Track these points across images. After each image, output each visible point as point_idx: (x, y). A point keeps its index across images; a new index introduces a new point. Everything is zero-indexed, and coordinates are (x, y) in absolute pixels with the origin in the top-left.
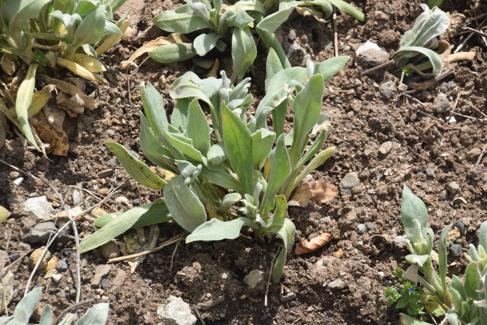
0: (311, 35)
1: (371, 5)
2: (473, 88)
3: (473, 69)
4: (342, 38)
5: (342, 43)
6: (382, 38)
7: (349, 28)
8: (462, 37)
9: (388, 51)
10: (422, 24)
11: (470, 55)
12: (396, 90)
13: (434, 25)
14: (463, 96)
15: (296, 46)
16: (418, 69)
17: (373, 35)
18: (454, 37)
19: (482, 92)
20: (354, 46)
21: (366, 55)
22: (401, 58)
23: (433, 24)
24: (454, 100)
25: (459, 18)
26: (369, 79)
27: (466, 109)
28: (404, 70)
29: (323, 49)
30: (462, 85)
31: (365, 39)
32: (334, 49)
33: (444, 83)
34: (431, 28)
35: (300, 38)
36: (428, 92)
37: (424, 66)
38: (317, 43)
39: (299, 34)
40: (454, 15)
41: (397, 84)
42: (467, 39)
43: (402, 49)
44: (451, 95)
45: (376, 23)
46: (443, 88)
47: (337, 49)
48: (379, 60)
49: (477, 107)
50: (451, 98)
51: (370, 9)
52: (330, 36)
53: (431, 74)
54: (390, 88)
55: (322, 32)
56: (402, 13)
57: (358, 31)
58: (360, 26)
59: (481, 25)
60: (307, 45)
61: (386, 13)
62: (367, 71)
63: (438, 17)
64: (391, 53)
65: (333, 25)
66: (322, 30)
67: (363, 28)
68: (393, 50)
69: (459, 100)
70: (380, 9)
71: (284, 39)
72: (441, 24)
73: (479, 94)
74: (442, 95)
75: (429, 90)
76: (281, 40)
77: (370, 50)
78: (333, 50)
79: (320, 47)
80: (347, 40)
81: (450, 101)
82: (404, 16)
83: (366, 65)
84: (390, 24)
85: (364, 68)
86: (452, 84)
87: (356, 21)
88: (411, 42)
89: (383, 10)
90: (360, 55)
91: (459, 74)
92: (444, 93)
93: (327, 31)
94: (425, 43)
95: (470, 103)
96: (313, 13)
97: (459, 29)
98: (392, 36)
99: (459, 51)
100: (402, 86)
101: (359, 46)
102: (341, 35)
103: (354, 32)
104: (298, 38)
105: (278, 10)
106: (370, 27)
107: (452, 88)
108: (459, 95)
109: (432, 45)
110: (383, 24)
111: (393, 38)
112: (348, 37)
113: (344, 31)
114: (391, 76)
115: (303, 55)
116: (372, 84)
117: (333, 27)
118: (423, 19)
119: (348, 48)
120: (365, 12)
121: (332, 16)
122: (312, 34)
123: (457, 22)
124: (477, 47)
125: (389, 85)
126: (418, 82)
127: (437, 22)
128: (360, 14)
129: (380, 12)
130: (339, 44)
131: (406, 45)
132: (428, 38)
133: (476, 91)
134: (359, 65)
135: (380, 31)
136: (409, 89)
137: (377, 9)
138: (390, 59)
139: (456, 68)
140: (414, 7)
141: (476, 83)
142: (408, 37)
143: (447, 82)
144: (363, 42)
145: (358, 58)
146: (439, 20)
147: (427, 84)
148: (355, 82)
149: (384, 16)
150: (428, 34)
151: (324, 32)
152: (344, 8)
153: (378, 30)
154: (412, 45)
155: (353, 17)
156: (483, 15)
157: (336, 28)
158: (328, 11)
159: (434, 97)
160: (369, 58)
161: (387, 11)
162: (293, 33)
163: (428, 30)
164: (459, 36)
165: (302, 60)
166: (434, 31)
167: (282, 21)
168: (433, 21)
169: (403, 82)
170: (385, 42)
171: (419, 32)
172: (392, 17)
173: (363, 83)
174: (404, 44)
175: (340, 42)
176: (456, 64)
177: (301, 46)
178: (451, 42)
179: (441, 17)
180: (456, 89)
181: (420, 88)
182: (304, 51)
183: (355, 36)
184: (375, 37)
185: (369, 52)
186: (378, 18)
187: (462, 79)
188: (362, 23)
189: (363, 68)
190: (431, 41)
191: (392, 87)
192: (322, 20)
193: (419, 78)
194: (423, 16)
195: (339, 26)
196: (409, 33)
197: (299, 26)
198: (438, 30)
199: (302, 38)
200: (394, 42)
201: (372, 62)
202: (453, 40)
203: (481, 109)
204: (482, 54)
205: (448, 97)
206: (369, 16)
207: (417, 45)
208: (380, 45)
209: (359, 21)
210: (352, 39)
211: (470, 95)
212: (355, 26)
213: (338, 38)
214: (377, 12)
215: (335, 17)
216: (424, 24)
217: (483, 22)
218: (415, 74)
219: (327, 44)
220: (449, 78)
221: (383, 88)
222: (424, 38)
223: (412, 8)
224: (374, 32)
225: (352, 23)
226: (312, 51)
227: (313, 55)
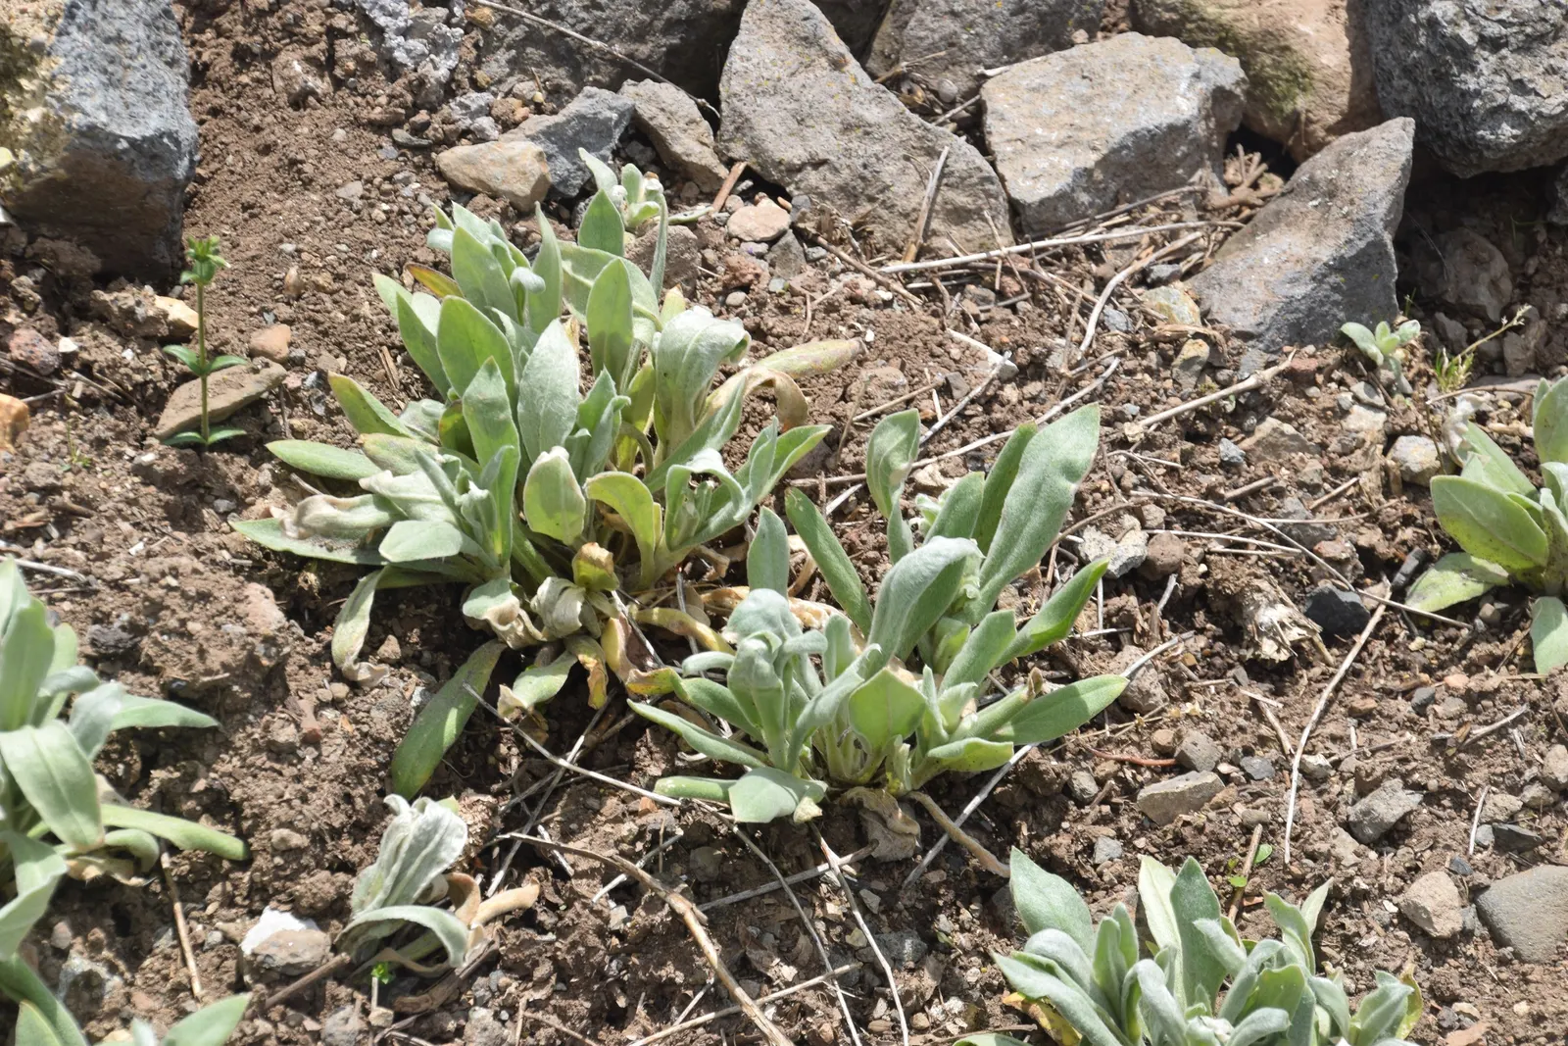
0: (109, 922)
1: (255, 816)
2: (553, 978)
3: (542, 929)
4: (194, 914)
5: (199, 928)
6: (301, 896)
7: (208, 884)
8: (496, 851)
9: (324, 928)
10: (399, 847)
11: (526, 893)
12: (365, 1027)
13: (431, 846)
14: (533, 1005)
15: (79, 963)
16: (407, 957)
17: (277, 892)
18: (479, 855)
19: (577, 986)
20: (232, 928)
21: (271, 951)
22: (361, 941)
23: (427, 843)
24: (512, 1017)
25: (481, 807)
26: (290, 1013)
27: (548, 1038)
28: (375, 972)
29: (150, 951)
30: (526, 977)
31: (257, 905)
32: (180, 945)
33: (481, 980)
34: (424, 853)
35: (86, 940)
36: (446, 1014)
37: (420, 948)
38: (131, 939)
39: (79, 930)
40: (468, 801)
41: (366, 1012)
42: (512, 854)
43: (359, 917)
44: (503, 1007)
45: (278, 860)
46: (481, 993)
47: (187, 945)
48: (307, 957)
49: (573, 1028)
50: (505, 1015)
51: (255, 827)
52: (161, 912)
53: (444, 965)
54: (349, 1028)
55: (140, 907)
56: (338, 820)
57: (236, 887)
58: (239, 875)
59: (536, 812)
60: (106, 953)
61: (299, 831)
62: (283, 992)
63: (436, 826)
64: (332, 930)
65: (163, 882)
66: (139, 902)
67: (246, 877)
68: (335, 922)
69: (525, 1019)
70: (281, 825)
71: (41, 952)
72: (448, 839)
73: (570, 993)
74: (482, 1015)
75: (446, 1006)
76: (36, 958)
77: (278, 935)
78: (177, 951)
79: (141, 948)
80: (211, 917)
81: (503, 1022)
82: (343, 826)
83: (275, 976)
84: (314, 857)
85: (271, 986)
86: (499, 978)
87: (226, 864)
88: (380, 896)
89: (289, 825)
90: (255, 955)
91: (511, 950)
92: (485, 1006)
93: (152, 901)
94: (416, 895)
95: (554, 1020)
96: (110, 867)
97: (488, 834)
98: (327, 887)
99: (498, 889)
100: (379, 1014)
101: (245, 930)
102: (191, 905)
103: (224, 893)
104: (79, 940)
105: (16, 895)
106: (264, 874)
107: (501, 990)
108: (522, 1003)
109: (434, 894)
110: (297, 860)
111: (329, 891)
112: (210, 909)
113: (196, 895)
114: (343, 991)
115: (101, 983)
116: (300, 1024)
117: (165, 888)
118: (400, 835)
119: (217, 937)
120: (242, 835)
121: (159, 862)
122: (114, 917)
123: (479, 818)
124: (539, 869)
125: (346, 1020)
126: (414, 992)
127: (437, 838)
128: (233, 845)
129: (285, 832)
130: (191, 930)
131: (369, 907)
132: (420, 881)
133: (561, 986)
134: (256, 982)
135: (293, 877)
136: (399, 1016)
137: (274, 824)
138: (335, 949)
139: (501, 934)
140: (365, 799)
141: (559, 967)
142: (369, 886)
143: (486, 975)
144: (254, 914)
145: (250, 963)
146: (441, 831)
147: (440, 993)
148: (256, 1030)
149: (297, 840)
150: (418, 871)
151: (145, 905)
152: (189, 838)
153: (287, 878)
154: (384, 904)
155: (214, 857)
156: (535, 787)
157: (174, 891)
158: (148, 856)
159: (462, 1022)
160: (281, 958)
161: (300, 825)
162: (62, 930)
163: (418, 861)
164: (490, 850)
165: (101, 998)
166: (432, 860)
167: (34, 920)
168: (426, 836)
169: (380, 1003)
170: (311, 907)
171: (396, 868)
172: (317, 838)
173: (275, 1024)
174: (362, 905)
175: (193, 923)
176: (499, 925)
177: (91, 958)
178: (472, 869)
179: (445, 823)
180: (512, 989)
181: (424, 1006)
182: (102, 970)
183: (229, 902)
184: (283, 897)
185: (276, 941)
186: (283, 847)
187: (523, 962)
188: (244, 864)
189: (268, 986)
190: (429, 889)
191: (356, 1023)
192: (135, 881)
193: (414, 980)
194: (397, 828)
195: (183, 882)
196: (369, 872)
197: (76, 907)
198: (443, 854)
199: (91, 938)
200: (334, 902)
201: (289, 965)
202: (479, 864)
203: (583, 1032)
204: (554, 884)
205: (496, 1016)
206: (255, 846)
207: (396, 903)
208: (299, 913)
209: (232, 861)
210: (224, 912)
211: (549, 998)
212: (225, 877)
213: (186, 915)
214: (277, 834)
215: (166, 861)
216: (405, 847)
217: (541, 805)
218: (401, 972)
219: (159, 937)
220: (487, 965)
221: (333, 1030)
222: (413, 883)
223: (359, 802)
224: (277, 884)
225: (212, 868)
226: (122, 966)
227: (128, 975)
